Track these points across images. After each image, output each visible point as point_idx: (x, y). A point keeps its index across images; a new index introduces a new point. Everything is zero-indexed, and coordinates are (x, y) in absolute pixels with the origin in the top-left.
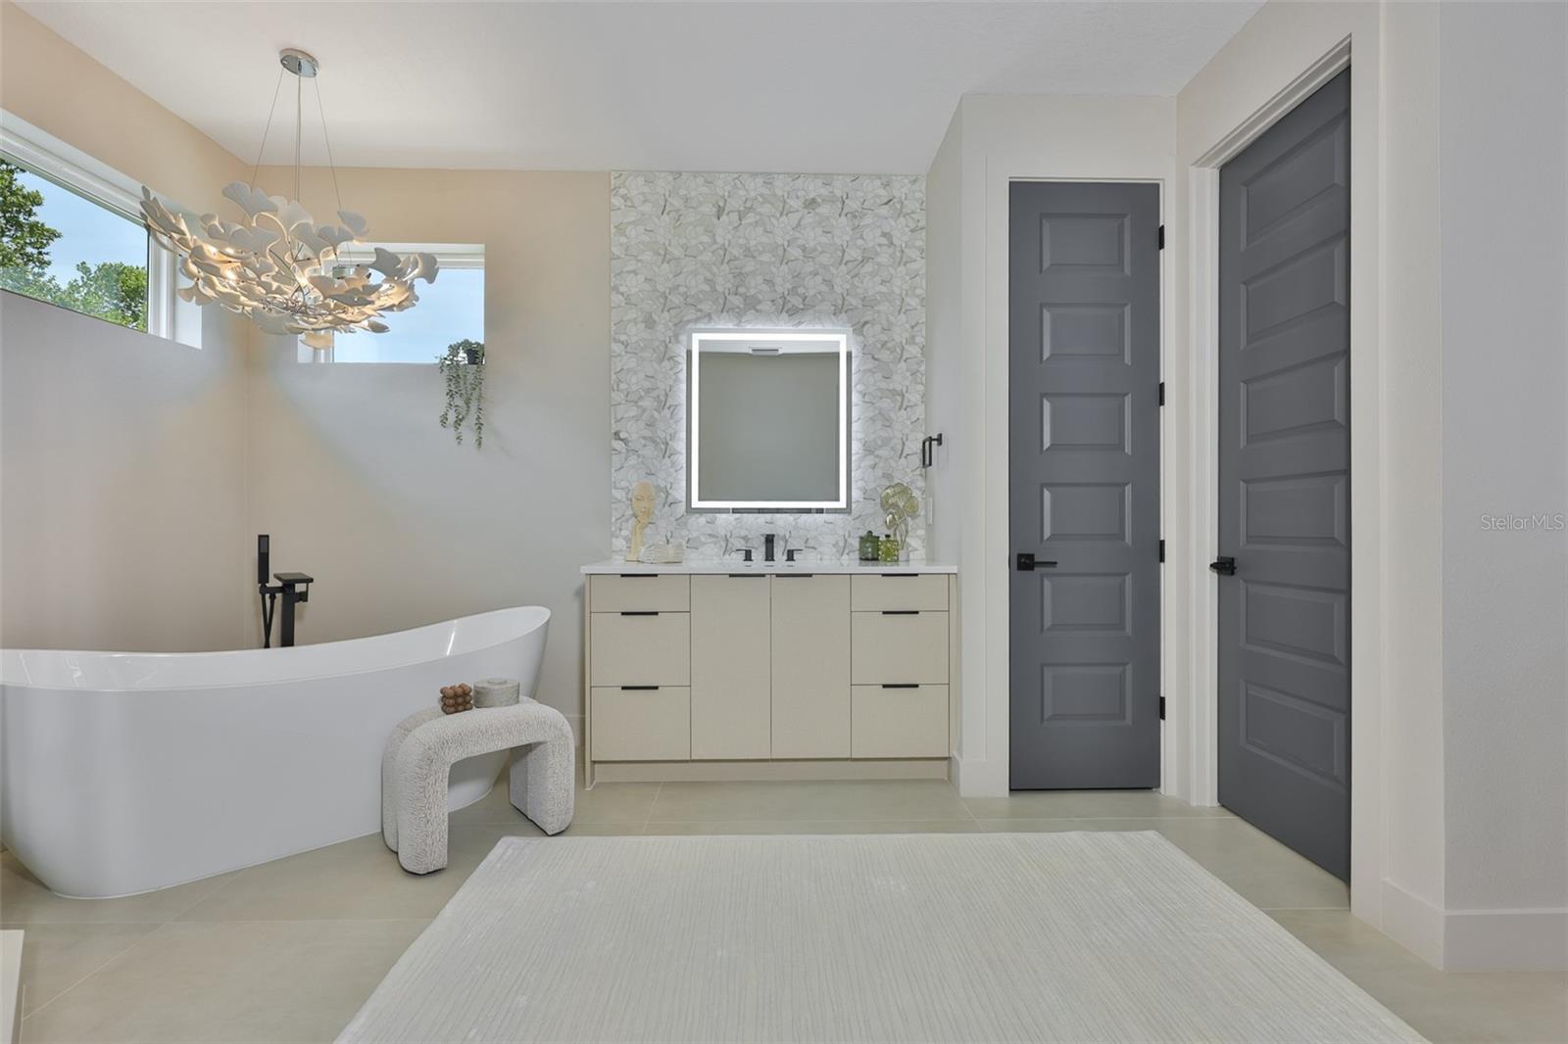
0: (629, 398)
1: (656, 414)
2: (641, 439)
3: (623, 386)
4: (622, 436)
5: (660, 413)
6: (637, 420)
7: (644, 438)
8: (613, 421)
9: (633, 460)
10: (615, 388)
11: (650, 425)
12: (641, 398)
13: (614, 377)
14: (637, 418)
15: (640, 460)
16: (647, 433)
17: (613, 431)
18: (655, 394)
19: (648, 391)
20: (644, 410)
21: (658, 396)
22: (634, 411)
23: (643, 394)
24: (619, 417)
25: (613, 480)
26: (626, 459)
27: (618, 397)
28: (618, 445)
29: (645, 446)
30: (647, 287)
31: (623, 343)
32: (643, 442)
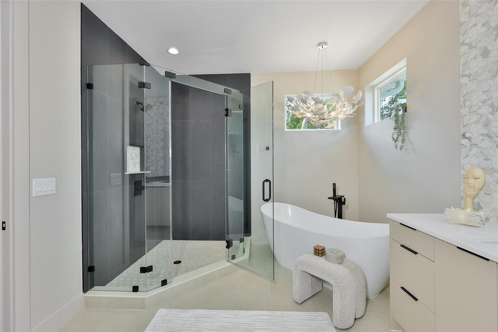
0: (472, 110)
1: (491, 117)
2: (480, 136)
3: (467, 104)
4: (467, 135)
5: (494, 116)
6: (477, 124)
7: (482, 135)
8: (462, 127)
9: (475, 151)
10: (463, 106)
11: (487, 124)
12: (479, 108)
13: (462, 99)
14: (477, 122)
15: (479, 150)
16: (485, 131)
17: (462, 134)
18: (489, 102)
19: (485, 102)
20: (482, 116)
21: (492, 103)
22: (475, 118)
23: (480, 104)
24: (465, 124)
25: (462, 164)
26: (470, 151)
27: (464, 111)
28: (465, 142)
29: (483, 140)
30: (485, 29)
31: (467, 76)
32: (481, 138)
